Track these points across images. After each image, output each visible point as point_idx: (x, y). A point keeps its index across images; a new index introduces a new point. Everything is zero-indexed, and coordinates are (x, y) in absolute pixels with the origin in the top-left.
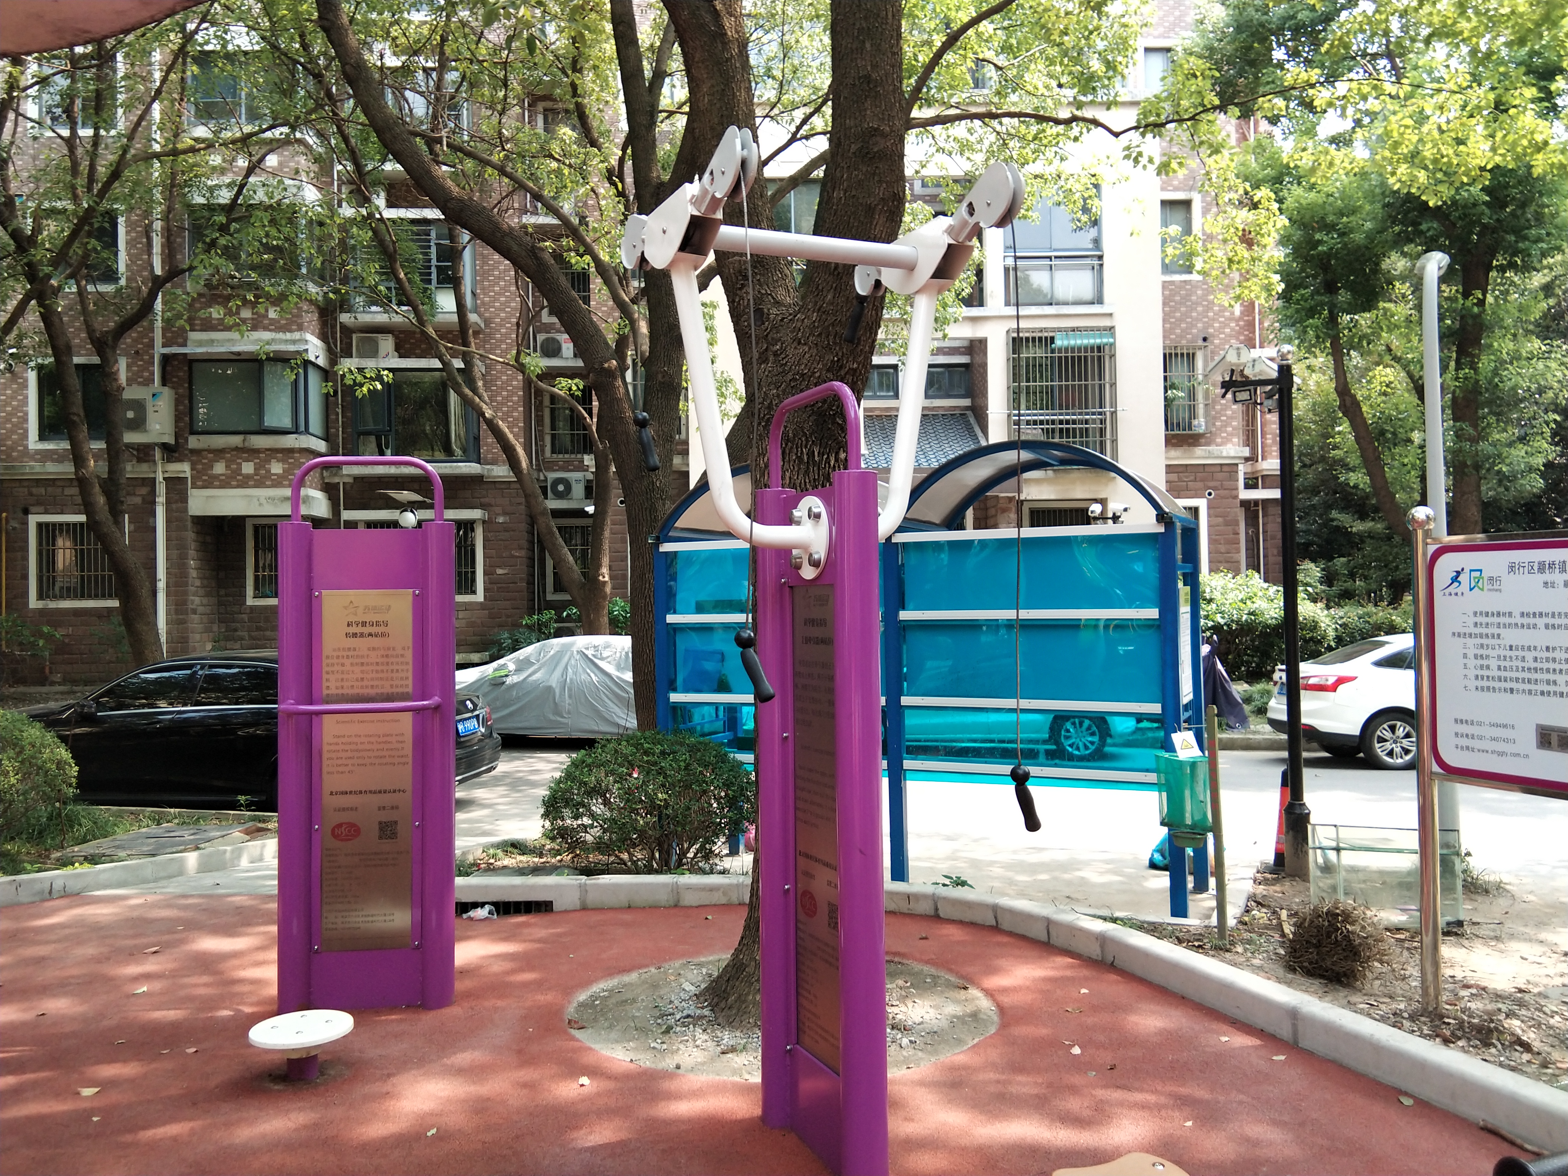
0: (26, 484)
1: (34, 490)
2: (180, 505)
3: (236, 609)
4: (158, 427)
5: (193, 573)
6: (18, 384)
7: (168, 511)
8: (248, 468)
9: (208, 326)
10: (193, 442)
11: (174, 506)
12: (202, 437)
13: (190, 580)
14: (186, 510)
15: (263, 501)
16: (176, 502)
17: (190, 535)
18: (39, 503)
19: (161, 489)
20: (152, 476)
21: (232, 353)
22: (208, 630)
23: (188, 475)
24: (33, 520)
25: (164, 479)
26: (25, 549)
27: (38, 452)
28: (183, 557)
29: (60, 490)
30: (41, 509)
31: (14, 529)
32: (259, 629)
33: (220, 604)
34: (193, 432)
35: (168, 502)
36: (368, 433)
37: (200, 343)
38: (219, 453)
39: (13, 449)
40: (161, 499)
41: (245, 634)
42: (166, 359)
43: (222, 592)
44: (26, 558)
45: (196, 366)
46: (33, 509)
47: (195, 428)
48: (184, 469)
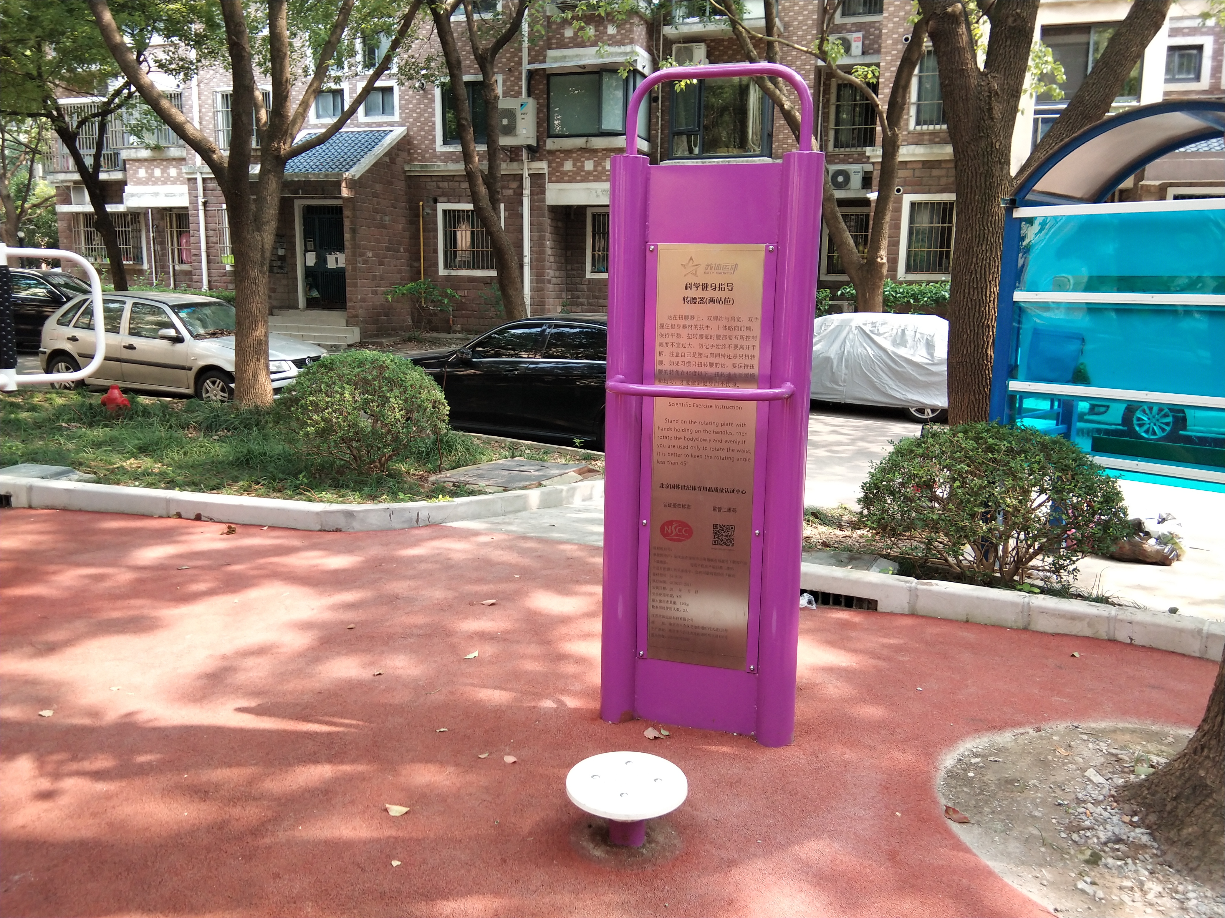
0: (434, 179)
1: (441, 185)
2: (540, 196)
3: (578, 280)
4: (524, 132)
5: (549, 252)
6: (429, 99)
7: (532, 201)
8: (589, 165)
9: (562, 45)
10: (551, 144)
11: (536, 197)
12: (555, 140)
13: (547, 257)
14: (543, 200)
15: (599, 193)
16: (537, 194)
17: (547, 221)
18: (443, 195)
19: (527, 183)
20: (520, 172)
21: (579, 66)
22: (559, 297)
23: (546, 171)
24: (441, 207)
25: (529, 175)
26: (436, 230)
27: (443, 154)
28: (542, 238)
29: (457, 184)
30: (445, 199)
31: (428, 214)
32: (595, 297)
33: (568, 276)
34: (550, 136)
35: (532, 194)
36: (680, 134)
37: (556, 59)
38: (568, 153)
39: (426, 151)
40: (527, 192)
41: (584, 301)
42: (531, 74)
43: (569, 267)
44: (436, 237)
45: (553, 80)
46: (440, 199)
47: (552, 133)
48: (542, 166)
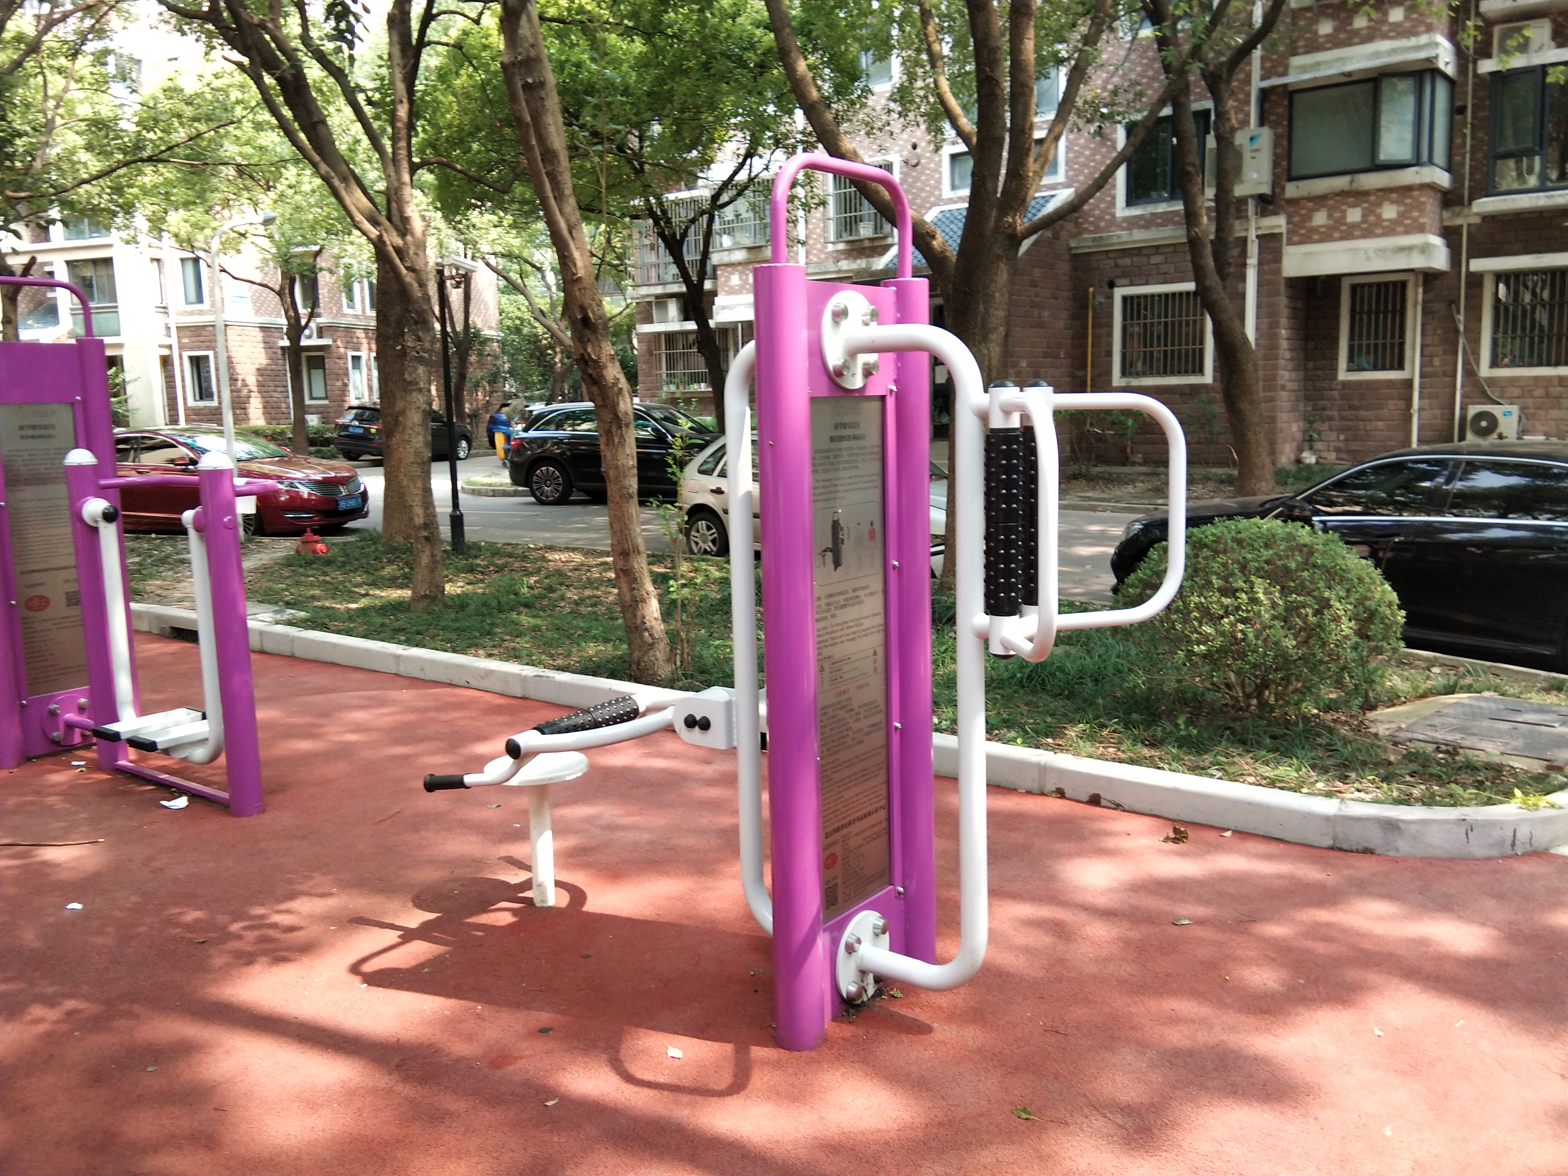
0: (1111, 255)
1: (1121, 262)
2: (1273, 266)
3: (1325, 385)
4: (1255, 176)
5: (1284, 344)
6: (1108, 147)
7: (1260, 274)
8: (1354, 215)
9: (1314, 46)
10: (1292, 190)
11: (1266, 267)
12: (1301, 184)
13: (1281, 352)
14: (1278, 271)
15: (1372, 254)
16: (1269, 263)
17: (1283, 301)
18: (1124, 275)
19: (1253, 249)
20: (1243, 234)
21: (1344, 74)
22: (1295, 409)
23: (1284, 230)
24: (1119, 293)
25: (1258, 237)
26: (1110, 325)
27: (1126, 219)
28: (1274, 326)
29: (1145, 259)
30: (1126, 281)
31: (1101, 303)
32: (1352, 408)
33: (1307, 379)
34: (1291, 179)
35: (1260, 263)
36: (1506, 156)
37: (1304, 69)
38: (1319, 200)
39: (1101, 218)
40: (1252, 260)
41: (1335, 413)
42: (1264, 93)
43: (1311, 365)
44: (1110, 335)
45: (1297, 98)
46: (1119, 282)
47: (1294, 173)
48: (1278, 223)
